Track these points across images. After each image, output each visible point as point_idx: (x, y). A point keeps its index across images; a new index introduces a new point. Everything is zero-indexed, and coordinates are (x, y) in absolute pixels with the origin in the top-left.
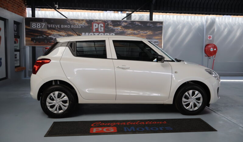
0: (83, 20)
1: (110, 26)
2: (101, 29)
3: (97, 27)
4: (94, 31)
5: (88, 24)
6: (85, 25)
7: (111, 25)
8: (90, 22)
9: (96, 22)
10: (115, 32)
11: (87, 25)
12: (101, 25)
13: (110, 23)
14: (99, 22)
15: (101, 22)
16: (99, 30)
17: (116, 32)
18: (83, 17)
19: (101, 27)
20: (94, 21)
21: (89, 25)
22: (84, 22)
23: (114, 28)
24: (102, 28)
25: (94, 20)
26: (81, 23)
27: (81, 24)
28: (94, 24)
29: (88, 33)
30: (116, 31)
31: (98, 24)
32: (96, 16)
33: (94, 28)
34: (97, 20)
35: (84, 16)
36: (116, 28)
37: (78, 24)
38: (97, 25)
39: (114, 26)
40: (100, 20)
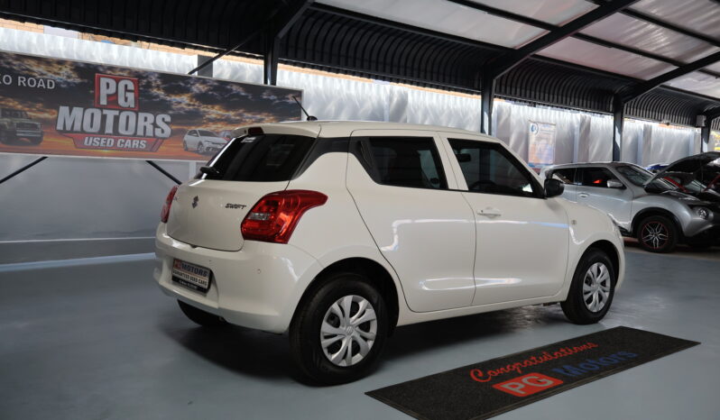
0: (61, 62)
1: (155, 91)
2: (126, 99)
3: (112, 90)
4: (104, 102)
5: (81, 77)
6: (69, 80)
7: (158, 87)
8: (89, 72)
9: (109, 72)
10: (171, 112)
11: (78, 81)
12: (126, 86)
13: (155, 81)
14: (121, 73)
15: (125, 74)
16: (121, 101)
17: (173, 110)
18: (47, 50)
19: (127, 90)
20: (101, 70)
21: (86, 81)
22: (66, 70)
23: (168, 99)
24: (131, 96)
25: (101, 66)
26: (56, 70)
27: (57, 77)
28: (103, 81)
29: (82, 109)
30: (174, 107)
31: (117, 81)
32: (94, 54)
33: (104, 92)
34: (112, 68)
35: (52, 48)
36: (174, 98)
37: (42, 74)
38: (112, 83)
39: (169, 91)
40: (123, 69)
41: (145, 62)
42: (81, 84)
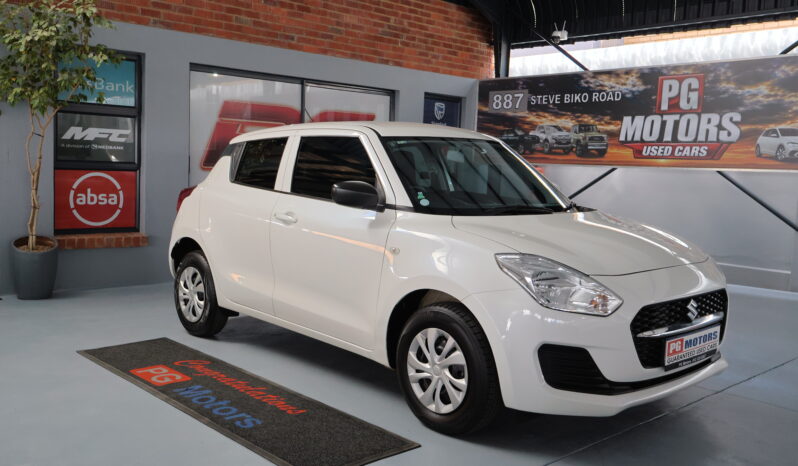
0: (628, 72)
1: (724, 86)
2: (688, 101)
3: (674, 93)
4: (664, 107)
5: (645, 83)
6: (634, 89)
7: (728, 80)
8: (652, 77)
9: (672, 73)
10: (742, 109)
11: (642, 88)
12: (690, 85)
13: (725, 73)
14: (686, 72)
15: (690, 71)
16: (683, 104)
17: (745, 106)
19: (690, 89)
20: (665, 71)
21: (649, 87)
22: (632, 79)
23: (740, 92)
24: (694, 96)
26: (623, 81)
27: (624, 87)
28: (666, 84)
29: (643, 117)
30: (746, 102)
31: (681, 81)
32: (693, 52)
33: (666, 95)
34: (676, 68)
36: (749, 90)
37: (612, 87)
38: (675, 84)
39: (742, 82)
40: (687, 66)
41: (752, 47)
42: (645, 90)
